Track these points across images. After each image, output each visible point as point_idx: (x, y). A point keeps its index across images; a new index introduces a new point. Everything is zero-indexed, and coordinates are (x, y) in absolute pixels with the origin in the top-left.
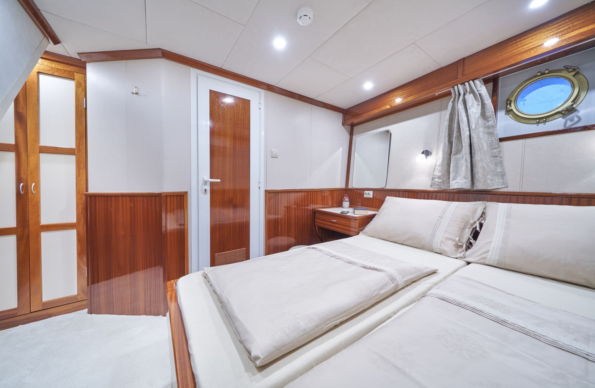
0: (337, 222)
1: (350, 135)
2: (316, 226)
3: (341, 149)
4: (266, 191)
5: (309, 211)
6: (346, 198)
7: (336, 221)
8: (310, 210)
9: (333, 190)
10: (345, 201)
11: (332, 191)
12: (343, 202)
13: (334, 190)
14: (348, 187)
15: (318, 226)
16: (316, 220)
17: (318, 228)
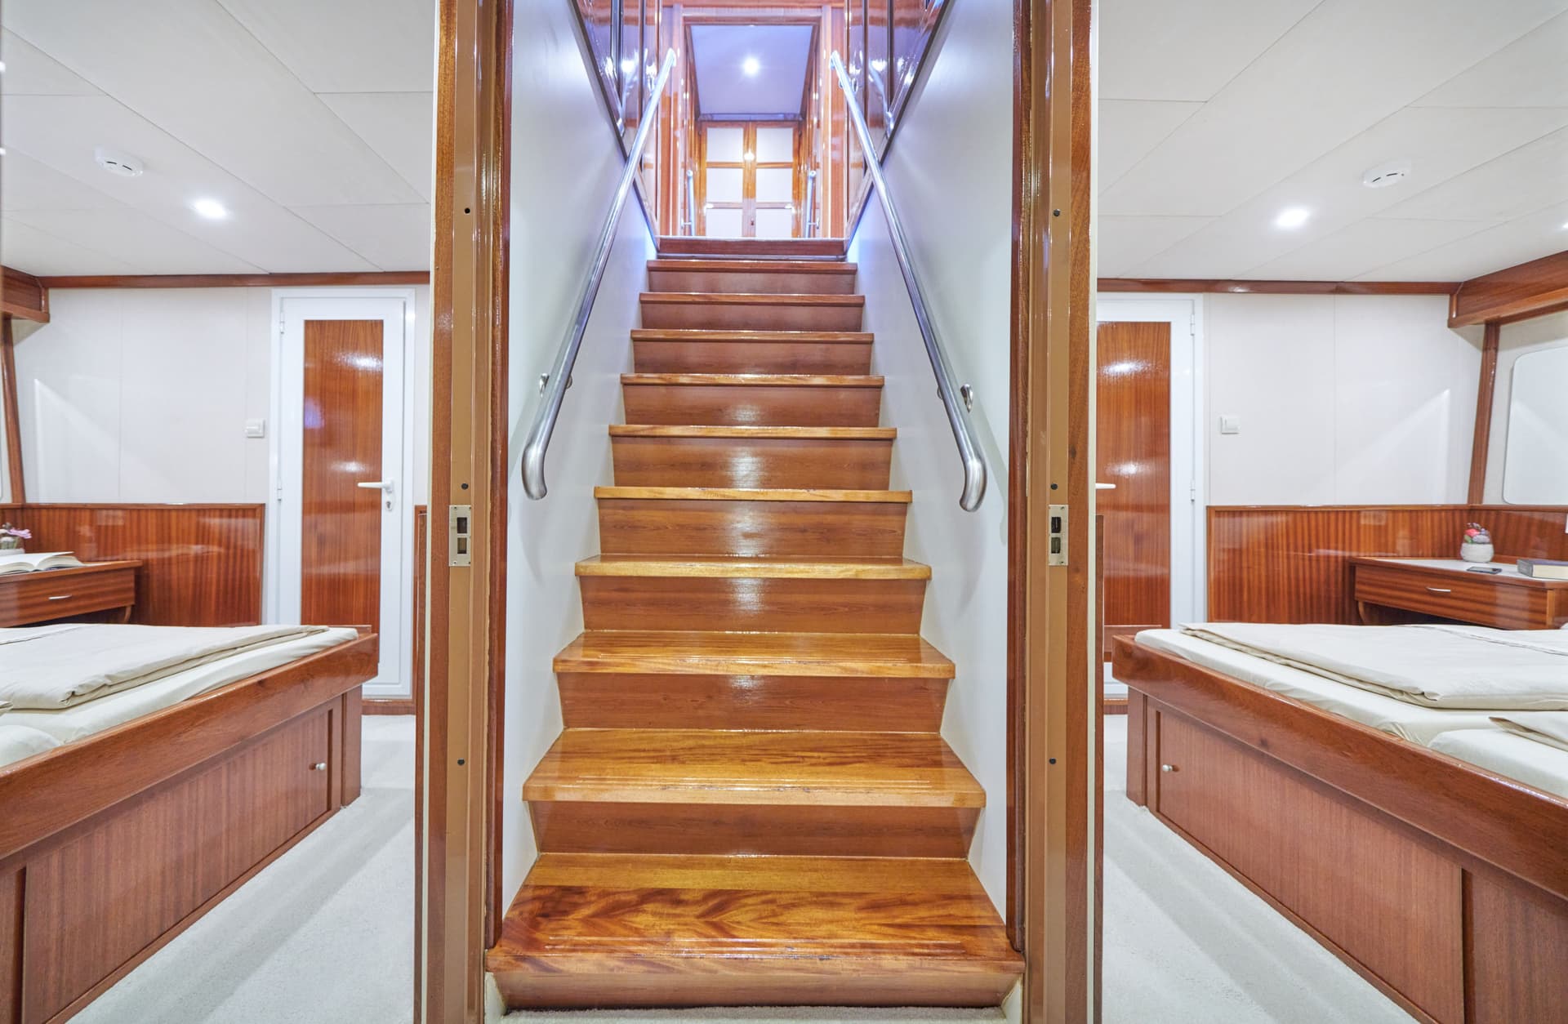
0: (1454, 594)
1: (1485, 349)
2: (1357, 602)
3: (1447, 393)
4: (1209, 509)
5: (1332, 564)
6: (1476, 533)
7: (1449, 591)
8: (1337, 561)
9: (1417, 511)
10: (1473, 542)
11: (1414, 514)
12: (1464, 545)
13: (1422, 511)
14: (1481, 502)
15: (1366, 605)
16: (1357, 587)
17: (1365, 608)
